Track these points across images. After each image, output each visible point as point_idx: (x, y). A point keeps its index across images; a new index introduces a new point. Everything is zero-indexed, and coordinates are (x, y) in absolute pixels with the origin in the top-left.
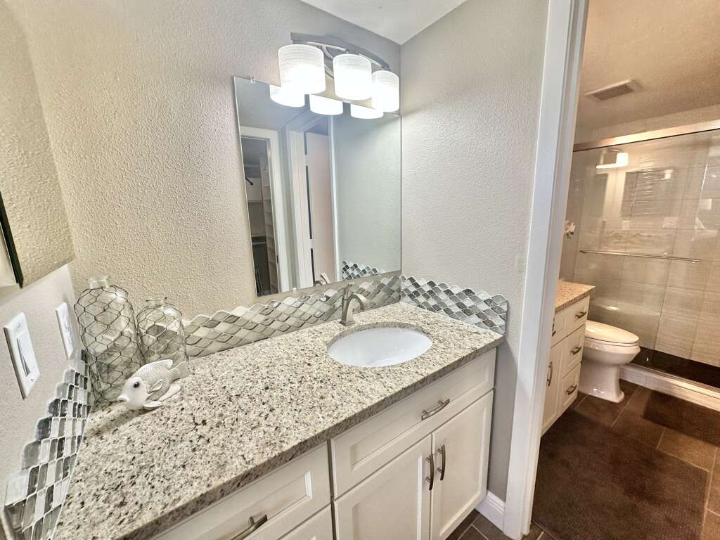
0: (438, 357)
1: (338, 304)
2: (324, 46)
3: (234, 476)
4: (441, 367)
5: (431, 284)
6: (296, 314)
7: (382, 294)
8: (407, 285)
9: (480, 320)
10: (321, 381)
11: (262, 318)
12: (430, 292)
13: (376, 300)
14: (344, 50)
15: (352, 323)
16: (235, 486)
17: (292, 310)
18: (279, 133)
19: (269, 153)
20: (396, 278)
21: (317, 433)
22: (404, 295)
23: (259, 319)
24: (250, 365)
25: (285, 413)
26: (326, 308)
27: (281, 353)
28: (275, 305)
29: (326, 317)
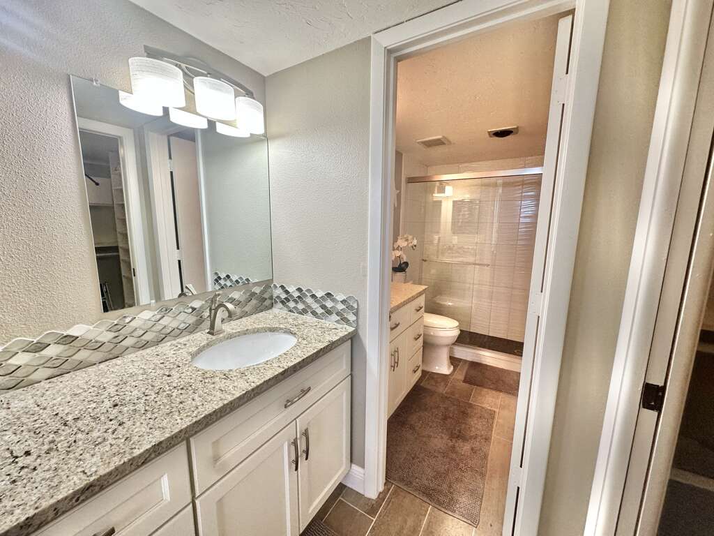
0: (299, 352)
1: (206, 314)
2: (183, 66)
3: (71, 491)
4: (300, 359)
5: (299, 290)
6: (154, 329)
7: (254, 302)
8: (278, 292)
9: (338, 318)
10: (182, 389)
11: (111, 335)
12: (299, 297)
13: (247, 309)
14: (206, 73)
15: (221, 331)
16: (74, 501)
17: (151, 324)
18: (134, 132)
19: (121, 152)
20: (268, 287)
21: (173, 433)
22: (276, 302)
23: (107, 337)
24: (93, 386)
25: (138, 424)
26: (192, 320)
27: (135, 370)
28: (127, 320)
29: (192, 329)
